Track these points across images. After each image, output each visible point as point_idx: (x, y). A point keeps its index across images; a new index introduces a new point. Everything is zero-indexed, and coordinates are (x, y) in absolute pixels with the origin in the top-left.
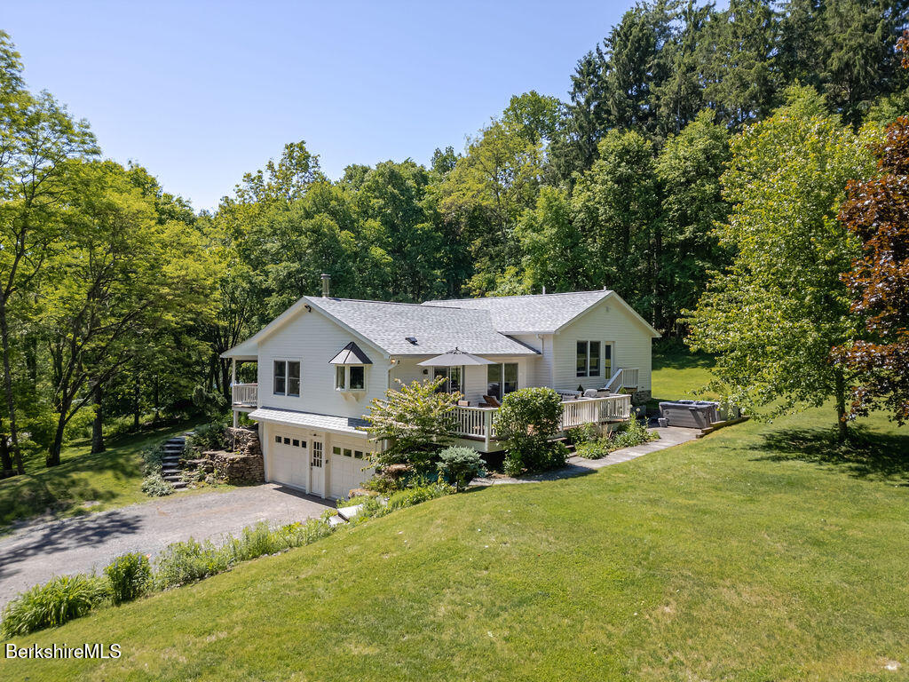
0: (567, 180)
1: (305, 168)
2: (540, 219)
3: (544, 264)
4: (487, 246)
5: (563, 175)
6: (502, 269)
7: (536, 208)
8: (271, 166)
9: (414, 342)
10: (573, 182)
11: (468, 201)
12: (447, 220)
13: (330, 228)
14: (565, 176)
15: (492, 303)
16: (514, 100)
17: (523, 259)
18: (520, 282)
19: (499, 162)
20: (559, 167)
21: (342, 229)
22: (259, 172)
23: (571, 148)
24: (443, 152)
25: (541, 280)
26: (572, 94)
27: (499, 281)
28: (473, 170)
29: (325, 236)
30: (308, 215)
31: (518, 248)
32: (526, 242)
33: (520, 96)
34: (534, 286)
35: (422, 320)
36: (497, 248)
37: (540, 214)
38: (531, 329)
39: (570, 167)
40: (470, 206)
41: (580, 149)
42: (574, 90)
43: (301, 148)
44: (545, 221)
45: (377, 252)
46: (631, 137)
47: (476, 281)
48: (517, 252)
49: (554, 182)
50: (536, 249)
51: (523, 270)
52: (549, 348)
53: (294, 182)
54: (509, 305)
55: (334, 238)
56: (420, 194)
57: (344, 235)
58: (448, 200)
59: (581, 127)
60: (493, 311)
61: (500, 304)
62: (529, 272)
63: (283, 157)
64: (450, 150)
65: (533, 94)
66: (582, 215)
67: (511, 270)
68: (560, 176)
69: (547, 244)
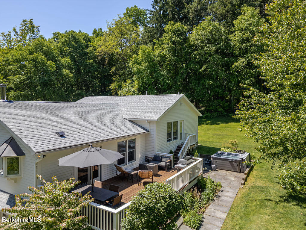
0: (152, 43)
1: (33, 32)
2: (140, 59)
3: (142, 79)
4: (118, 70)
5: (150, 41)
6: (125, 81)
7: (138, 55)
8: (15, 30)
9: (62, 136)
10: (154, 44)
11: (109, 50)
12: (99, 58)
13: (41, 60)
14: (151, 41)
15: (120, 99)
16: (128, 9)
17: (134, 77)
18: (132, 86)
19: (122, 34)
20: (148, 37)
21: (48, 60)
22: (9, 32)
23: (153, 29)
24: (97, 30)
25: (141, 86)
26: (153, 5)
27: (123, 86)
28: (111, 37)
29: (40, 63)
30: (31, 53)
31: (131, 72)
32: (135, 69)
33: (130, 7)
34: (138, 89)
35: (75, 113)
36: (122, 72)
37: (140, 57)
38: (143, 117)
39: (152, 37)
40: (110, 52)
41: (157, 29)
42: (154, 3)
43: (31, 22)
44: (142, 60)
45: (66, 71)
46: (178, 25)
47: (113, 86)
48: (131, 74)
49: (146, 44)
50: (139, 72)
51: (134, 81)
52: (153, 129)
53: (28, 38)
54: (130, 100)
55: (44, 64)
56: (87, 46)
57: (49, 63)
58: (100, 49)
59: (157, 19)
60: (121, 104)
61: (125, 99)
62: (136, 82)
63: (21, 26)
64: (100, 29)
65: (135, 7)
66: (158, 58)
67: (129, 81)
68: (148, 41)
69: (144, 70)
